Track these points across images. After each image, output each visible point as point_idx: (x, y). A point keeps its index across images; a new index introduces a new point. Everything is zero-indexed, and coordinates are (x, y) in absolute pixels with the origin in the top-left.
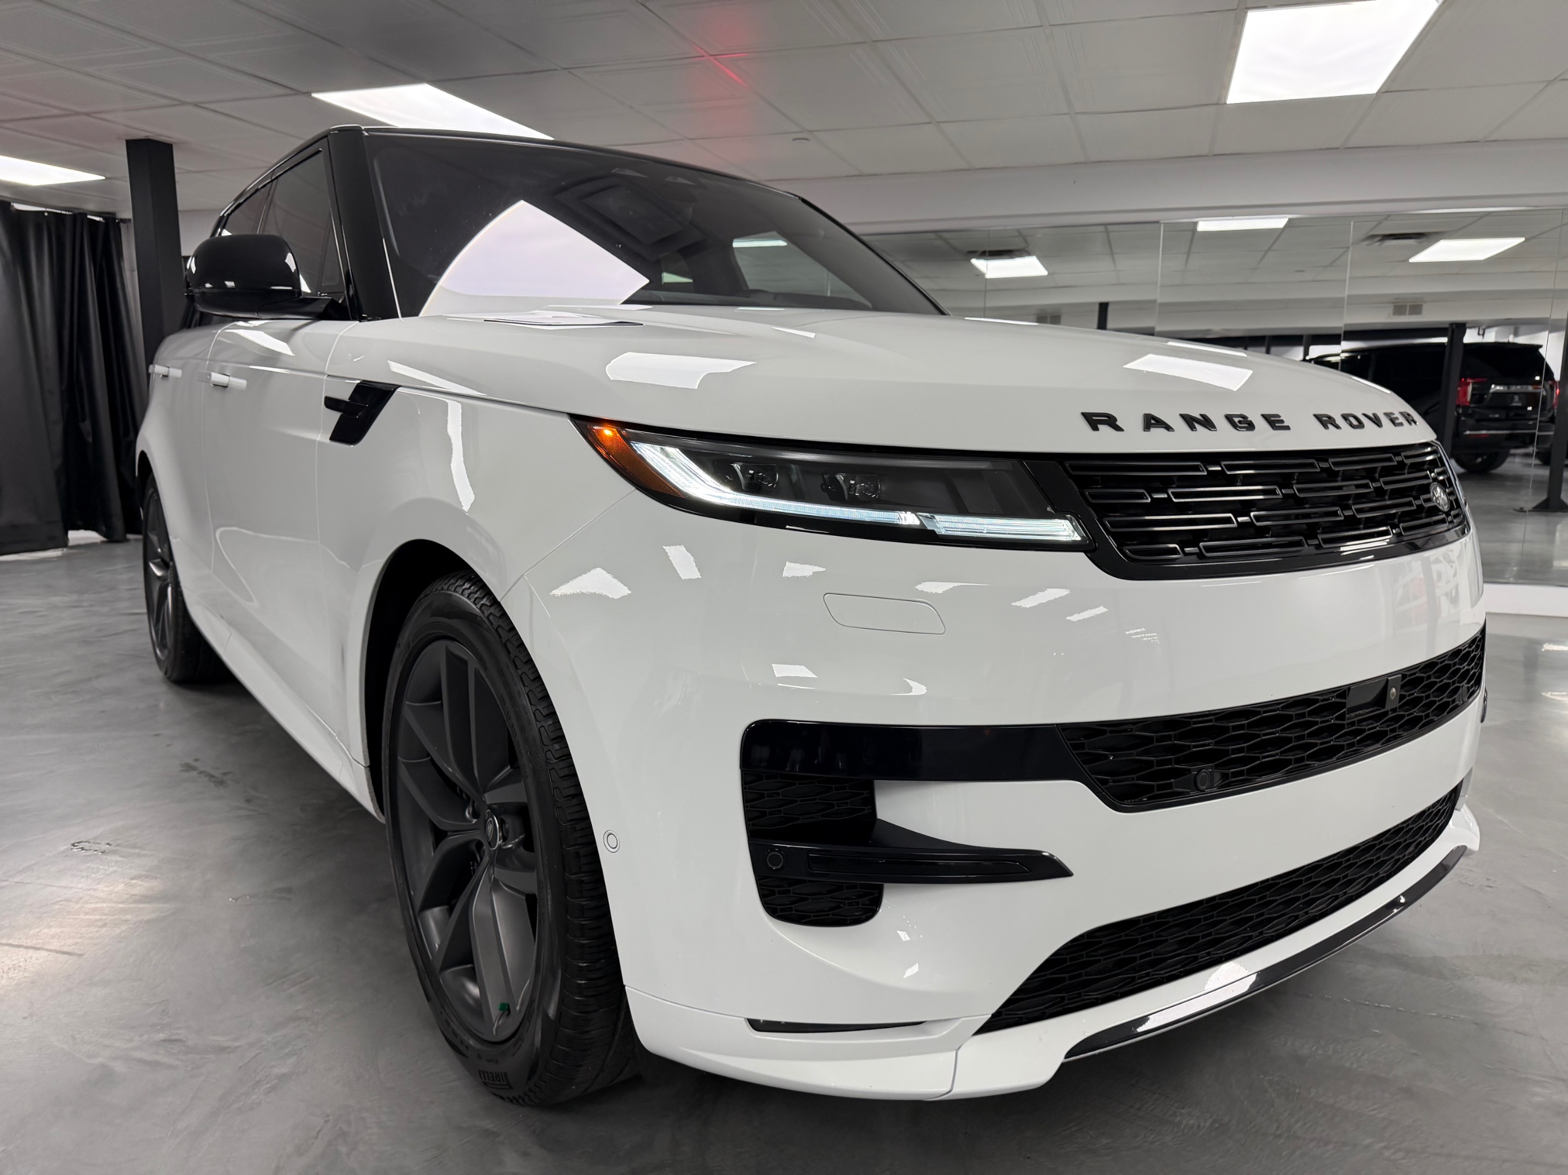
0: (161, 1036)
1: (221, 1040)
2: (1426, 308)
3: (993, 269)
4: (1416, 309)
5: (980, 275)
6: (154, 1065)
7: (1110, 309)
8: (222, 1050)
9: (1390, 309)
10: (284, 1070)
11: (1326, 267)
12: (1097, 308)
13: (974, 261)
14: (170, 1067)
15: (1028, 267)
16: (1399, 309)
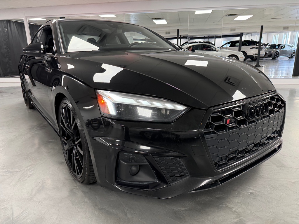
0: (4, 170)
1: (17, 170)
2: (236, 30)
3: (157, 22)
4: (234, 30)
5: (155, 24)
6: (4, 175)
7: (179, 31)
8: (17, 171)
9: (230, 30)
10: (31, 174)
11: (218, 21)
12: (177, 30)
13: (153, 20)
14: (7, 175)
15: (163, 22)
16: (231, 30)
